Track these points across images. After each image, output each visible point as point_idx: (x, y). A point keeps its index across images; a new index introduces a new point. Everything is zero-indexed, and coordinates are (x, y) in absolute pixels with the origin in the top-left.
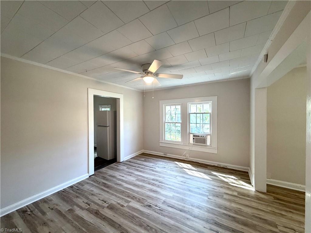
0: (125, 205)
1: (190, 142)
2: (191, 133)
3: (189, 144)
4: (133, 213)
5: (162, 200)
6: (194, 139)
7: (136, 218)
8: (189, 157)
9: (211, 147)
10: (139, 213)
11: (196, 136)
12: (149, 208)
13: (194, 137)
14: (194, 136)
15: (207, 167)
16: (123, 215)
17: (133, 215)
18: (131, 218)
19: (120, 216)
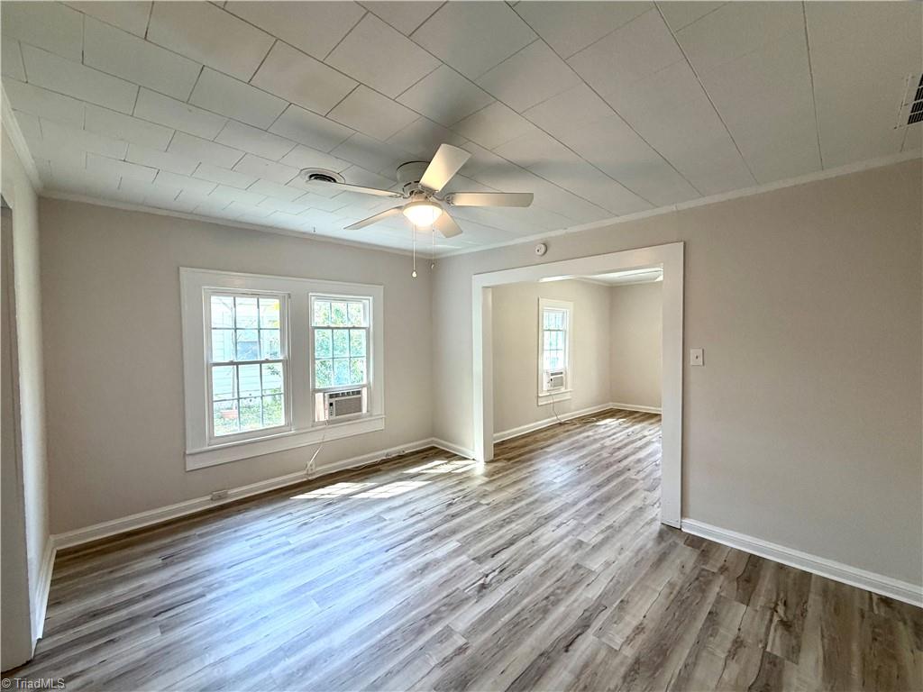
0: (461, 641)
1: (316, 420)
2: (319, 391)
3: (312, 426)
4: (500, 622)
5: (467, 562)
6: (331, 404)
7: (520, 617)
8: (316, 466)
9: (371, 416)
10: (502, 610)
11: (337, 395)
12: (488, 590)
13: (333, 400)
14: (331, 396)
15: (379, 470)
16: (502, 647)
17: (506, 624)
18: (517, 628)
19: (504, 655)
